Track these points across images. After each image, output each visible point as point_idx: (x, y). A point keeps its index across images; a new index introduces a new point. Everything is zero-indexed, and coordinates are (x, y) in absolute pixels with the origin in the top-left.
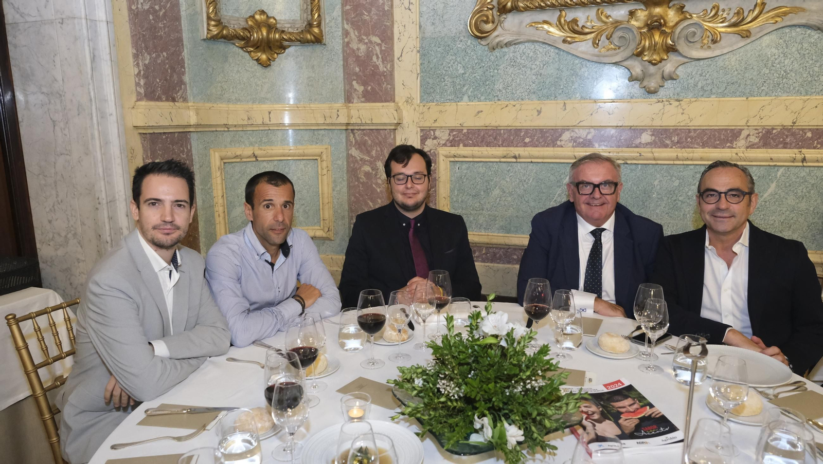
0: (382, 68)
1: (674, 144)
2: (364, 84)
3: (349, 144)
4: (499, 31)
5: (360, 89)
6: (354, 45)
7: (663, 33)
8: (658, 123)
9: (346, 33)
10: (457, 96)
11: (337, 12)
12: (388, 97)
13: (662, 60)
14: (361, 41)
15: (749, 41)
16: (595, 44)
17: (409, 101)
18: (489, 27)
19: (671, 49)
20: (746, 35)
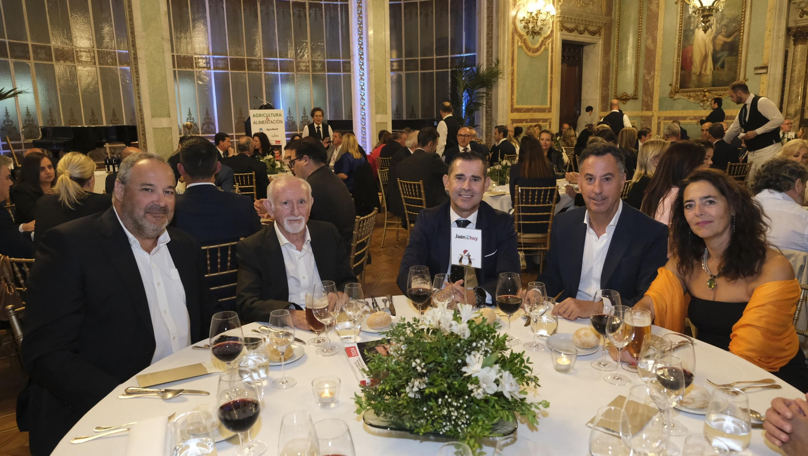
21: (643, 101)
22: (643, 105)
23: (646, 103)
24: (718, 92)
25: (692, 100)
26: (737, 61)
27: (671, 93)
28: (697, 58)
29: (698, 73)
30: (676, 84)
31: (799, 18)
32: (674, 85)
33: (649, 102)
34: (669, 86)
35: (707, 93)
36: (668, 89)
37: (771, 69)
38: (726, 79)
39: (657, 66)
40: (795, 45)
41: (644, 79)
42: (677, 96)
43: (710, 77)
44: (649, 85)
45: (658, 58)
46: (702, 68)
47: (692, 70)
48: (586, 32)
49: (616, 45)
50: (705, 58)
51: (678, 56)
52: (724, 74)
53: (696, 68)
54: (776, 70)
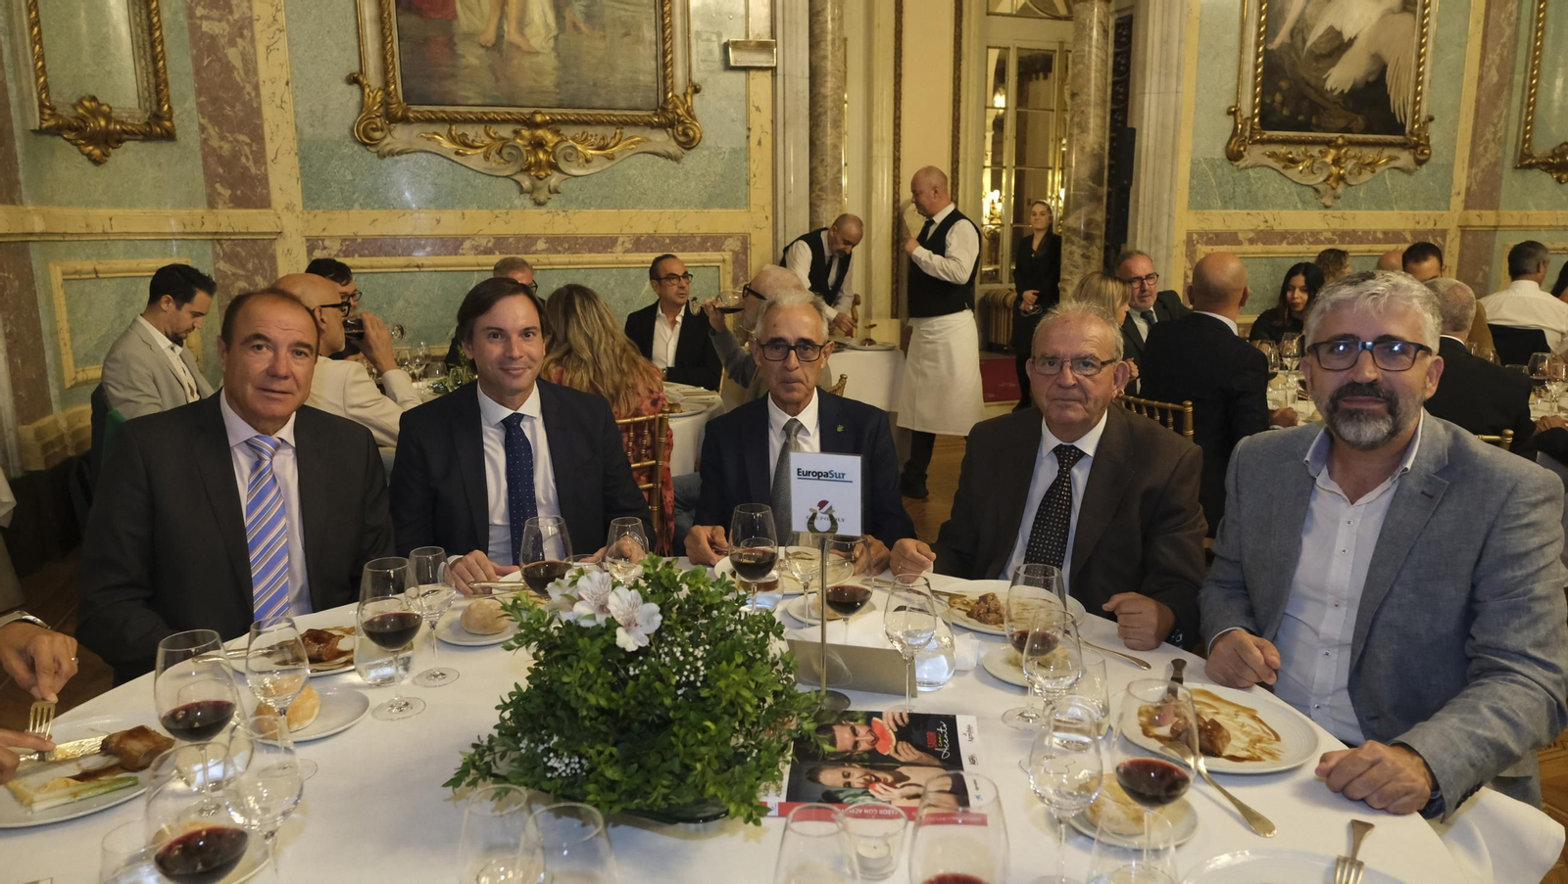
0: (253, 170)
1: (565, 251)
2: (232, 187)
3: (216, 256)
4: (388, 139)
5: (227, 193)
6: (215, 142)
7: (546, 152)
8: (549, 231)
9: (203, 129)
10: (348, 204)
11: (191, 103)
12: (264, 203)
13: (547, 175)
14: (222, 138)
15: (614, 162)
16: (486, 158)
17: (289, 207)
18: (378, 135)
19: (555, 167)
20: (610, 158)
21: (209, 153)
22: (210, 178)
23: (230, 163)
24: (590, 130)
25: (474, 159)
26: (655, 6)
27: (362, 118)
29: (490, 36)
30: (385, 77)
32: (373, 78)
33: (246, 163)
34: (344, 86)
35: (543, 134)
36: (345, 103)
37: (785, 55)
41: (194, 29)
42: (398, 138)
43: (548, 61)
44: (228, 68)
47: (455, 16)
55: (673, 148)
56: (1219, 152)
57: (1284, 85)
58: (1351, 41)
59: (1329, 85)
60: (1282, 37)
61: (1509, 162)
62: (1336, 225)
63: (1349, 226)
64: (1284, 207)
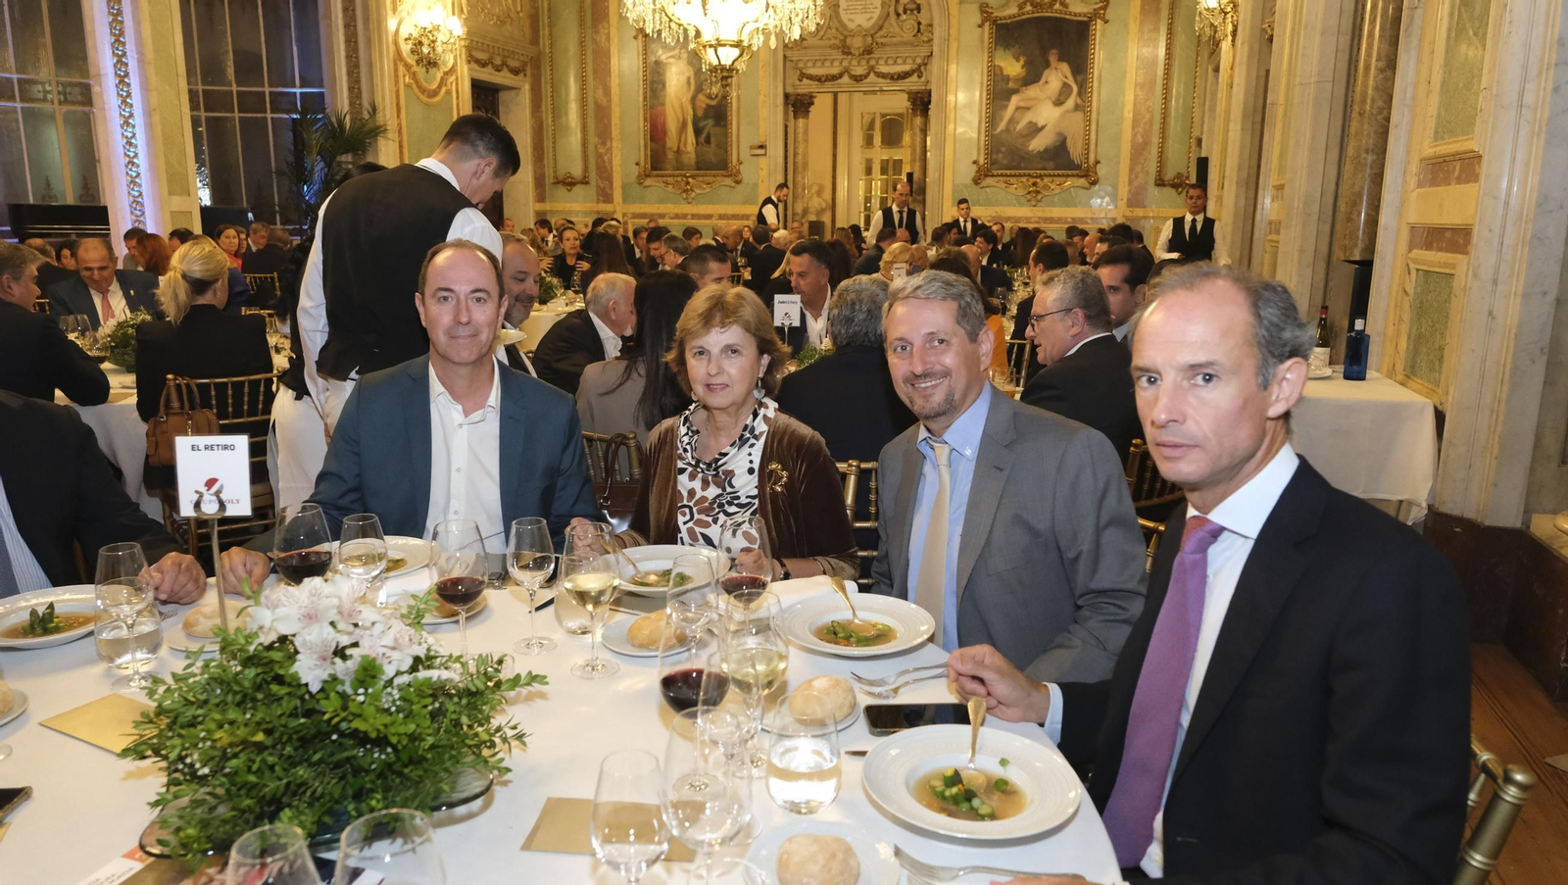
21: (598, 187)
22: (598, 194)
23: (603, 190)
24: (705, 178)
25: (670, 188)
26: (726, 135)
27: (639, 176)
28: (672, 126)
29: (675, 149)
30: (646, 163)
31: (797, 82)
32: (642, 164)
33: (608, 190)
34: (635, 166)
35: (690, 180)
36: (635, 170)
37: (770, 150)
38: (714, 160)
39: (615, 132)
40: (795, 118)
41: (597, 151)
42: (648, 182)
43: (693, 156)
44: (604, 162)
45: (615, 120)
46: (680, 141)
47: (666, 143)
48: (505, 69)
49: (549, 94)
50: (684, 126)
51: (645, 119)
52: (711, 152)
53: (672, 141)
54: (776, 150)
55: (733, 184)
56: (969, 180)
57: (1003, 149)
58: (1043, 128)
59: (1031, 148)
60: (1002, 126)
61: (1152, 181)
62: (1039, 214)
63: (1048, 215)
64: (1009, 205)
